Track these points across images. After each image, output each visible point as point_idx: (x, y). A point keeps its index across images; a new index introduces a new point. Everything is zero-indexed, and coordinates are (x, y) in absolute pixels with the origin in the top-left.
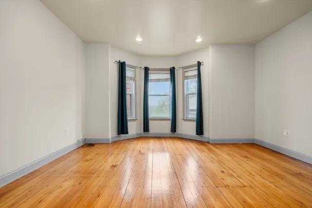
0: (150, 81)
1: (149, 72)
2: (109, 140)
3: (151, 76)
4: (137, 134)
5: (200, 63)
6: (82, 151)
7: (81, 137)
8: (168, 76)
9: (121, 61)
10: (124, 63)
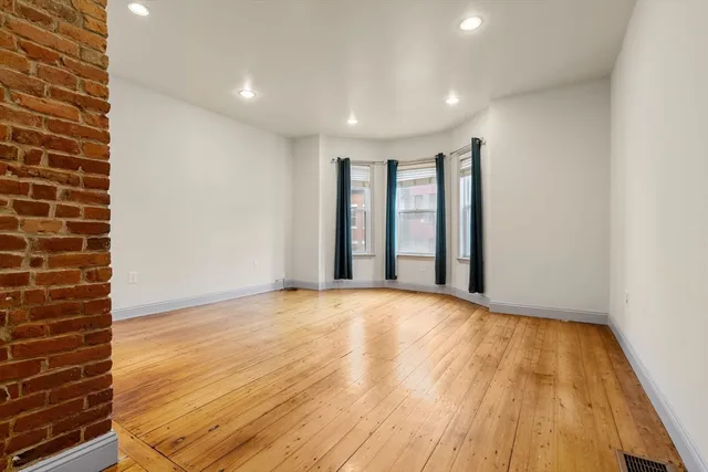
0: (398, 185)
1: (398, 168)
2: (317, 285)
3: (401, 176)
4: (375, 282)
5: (480, 142)
6: (282, 297)
7: (282, 276)
8: (433, 173)
9: (342, 158)
10: (347, 159)
